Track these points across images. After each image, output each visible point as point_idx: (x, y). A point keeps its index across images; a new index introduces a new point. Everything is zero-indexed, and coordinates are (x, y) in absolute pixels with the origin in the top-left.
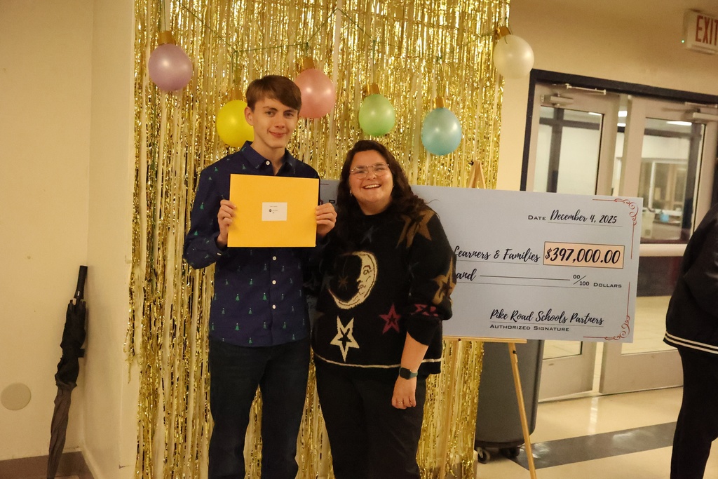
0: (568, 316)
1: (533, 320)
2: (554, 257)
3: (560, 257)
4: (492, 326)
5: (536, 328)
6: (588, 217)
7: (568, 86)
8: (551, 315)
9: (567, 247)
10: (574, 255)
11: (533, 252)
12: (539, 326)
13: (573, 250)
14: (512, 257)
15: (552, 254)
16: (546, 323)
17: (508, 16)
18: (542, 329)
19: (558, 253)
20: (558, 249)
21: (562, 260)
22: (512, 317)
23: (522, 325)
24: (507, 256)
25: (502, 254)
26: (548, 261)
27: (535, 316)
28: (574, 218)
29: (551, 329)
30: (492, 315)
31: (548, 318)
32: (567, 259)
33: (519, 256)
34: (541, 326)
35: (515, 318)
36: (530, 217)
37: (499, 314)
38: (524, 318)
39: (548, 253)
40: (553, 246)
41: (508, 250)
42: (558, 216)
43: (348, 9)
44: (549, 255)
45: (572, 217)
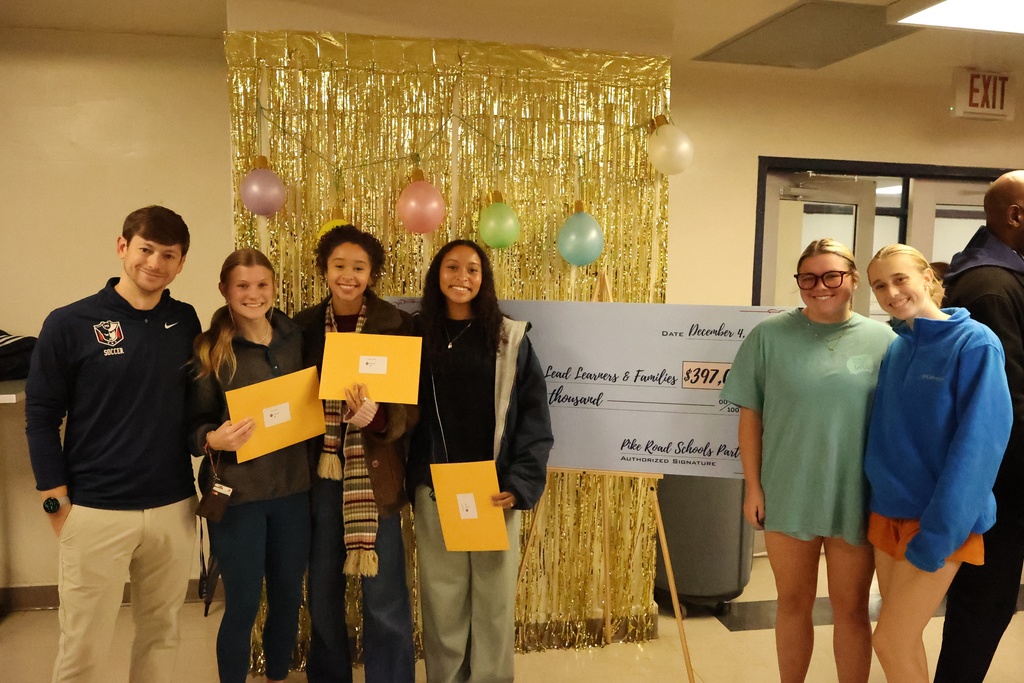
0: (714, 447)
1: (672, 453)
2: (694, 379)
3: (701, 379)
4: (623, 458)
5: (675, 461)
6: (735, 331)
7: (811, 174)
8: (693, 447)
9: (710, 367)
10: (720, 377)
11: (670, 373)
12: (679, 459)
13: (717, 371)
14: (644, 379)
15: (692, 375)
16: (687, 456)
17: (668, 103)
18: (683, 462)
19: (700, 374)
20: (699, 369)
21: (704, 382)
22: (647, 448)
23: (659, 458)
24: (639, 378)
25: (632, 375)
26: (687, 384)
27: (674, 447)
28: (717, 333)
29: (694, 463)
30: (623, 446)
31: (689, 449)
32: (710, 382)
33: (652, 378)
34: (681, 459)
35: (650, 449)
36: (664, 334)
37: (632, 445)
38: (661, 449)
39: (687, 374)
40: (694, 367)
41: (639, 371)
42: (698, 331)
43: (465, 114)
44: (688, 377)
45: (715, 332)
